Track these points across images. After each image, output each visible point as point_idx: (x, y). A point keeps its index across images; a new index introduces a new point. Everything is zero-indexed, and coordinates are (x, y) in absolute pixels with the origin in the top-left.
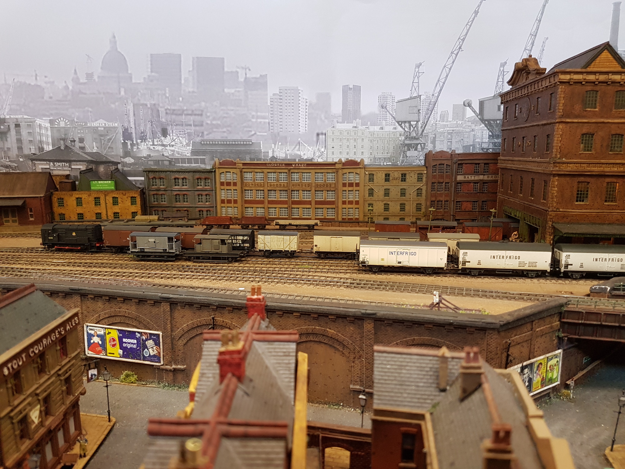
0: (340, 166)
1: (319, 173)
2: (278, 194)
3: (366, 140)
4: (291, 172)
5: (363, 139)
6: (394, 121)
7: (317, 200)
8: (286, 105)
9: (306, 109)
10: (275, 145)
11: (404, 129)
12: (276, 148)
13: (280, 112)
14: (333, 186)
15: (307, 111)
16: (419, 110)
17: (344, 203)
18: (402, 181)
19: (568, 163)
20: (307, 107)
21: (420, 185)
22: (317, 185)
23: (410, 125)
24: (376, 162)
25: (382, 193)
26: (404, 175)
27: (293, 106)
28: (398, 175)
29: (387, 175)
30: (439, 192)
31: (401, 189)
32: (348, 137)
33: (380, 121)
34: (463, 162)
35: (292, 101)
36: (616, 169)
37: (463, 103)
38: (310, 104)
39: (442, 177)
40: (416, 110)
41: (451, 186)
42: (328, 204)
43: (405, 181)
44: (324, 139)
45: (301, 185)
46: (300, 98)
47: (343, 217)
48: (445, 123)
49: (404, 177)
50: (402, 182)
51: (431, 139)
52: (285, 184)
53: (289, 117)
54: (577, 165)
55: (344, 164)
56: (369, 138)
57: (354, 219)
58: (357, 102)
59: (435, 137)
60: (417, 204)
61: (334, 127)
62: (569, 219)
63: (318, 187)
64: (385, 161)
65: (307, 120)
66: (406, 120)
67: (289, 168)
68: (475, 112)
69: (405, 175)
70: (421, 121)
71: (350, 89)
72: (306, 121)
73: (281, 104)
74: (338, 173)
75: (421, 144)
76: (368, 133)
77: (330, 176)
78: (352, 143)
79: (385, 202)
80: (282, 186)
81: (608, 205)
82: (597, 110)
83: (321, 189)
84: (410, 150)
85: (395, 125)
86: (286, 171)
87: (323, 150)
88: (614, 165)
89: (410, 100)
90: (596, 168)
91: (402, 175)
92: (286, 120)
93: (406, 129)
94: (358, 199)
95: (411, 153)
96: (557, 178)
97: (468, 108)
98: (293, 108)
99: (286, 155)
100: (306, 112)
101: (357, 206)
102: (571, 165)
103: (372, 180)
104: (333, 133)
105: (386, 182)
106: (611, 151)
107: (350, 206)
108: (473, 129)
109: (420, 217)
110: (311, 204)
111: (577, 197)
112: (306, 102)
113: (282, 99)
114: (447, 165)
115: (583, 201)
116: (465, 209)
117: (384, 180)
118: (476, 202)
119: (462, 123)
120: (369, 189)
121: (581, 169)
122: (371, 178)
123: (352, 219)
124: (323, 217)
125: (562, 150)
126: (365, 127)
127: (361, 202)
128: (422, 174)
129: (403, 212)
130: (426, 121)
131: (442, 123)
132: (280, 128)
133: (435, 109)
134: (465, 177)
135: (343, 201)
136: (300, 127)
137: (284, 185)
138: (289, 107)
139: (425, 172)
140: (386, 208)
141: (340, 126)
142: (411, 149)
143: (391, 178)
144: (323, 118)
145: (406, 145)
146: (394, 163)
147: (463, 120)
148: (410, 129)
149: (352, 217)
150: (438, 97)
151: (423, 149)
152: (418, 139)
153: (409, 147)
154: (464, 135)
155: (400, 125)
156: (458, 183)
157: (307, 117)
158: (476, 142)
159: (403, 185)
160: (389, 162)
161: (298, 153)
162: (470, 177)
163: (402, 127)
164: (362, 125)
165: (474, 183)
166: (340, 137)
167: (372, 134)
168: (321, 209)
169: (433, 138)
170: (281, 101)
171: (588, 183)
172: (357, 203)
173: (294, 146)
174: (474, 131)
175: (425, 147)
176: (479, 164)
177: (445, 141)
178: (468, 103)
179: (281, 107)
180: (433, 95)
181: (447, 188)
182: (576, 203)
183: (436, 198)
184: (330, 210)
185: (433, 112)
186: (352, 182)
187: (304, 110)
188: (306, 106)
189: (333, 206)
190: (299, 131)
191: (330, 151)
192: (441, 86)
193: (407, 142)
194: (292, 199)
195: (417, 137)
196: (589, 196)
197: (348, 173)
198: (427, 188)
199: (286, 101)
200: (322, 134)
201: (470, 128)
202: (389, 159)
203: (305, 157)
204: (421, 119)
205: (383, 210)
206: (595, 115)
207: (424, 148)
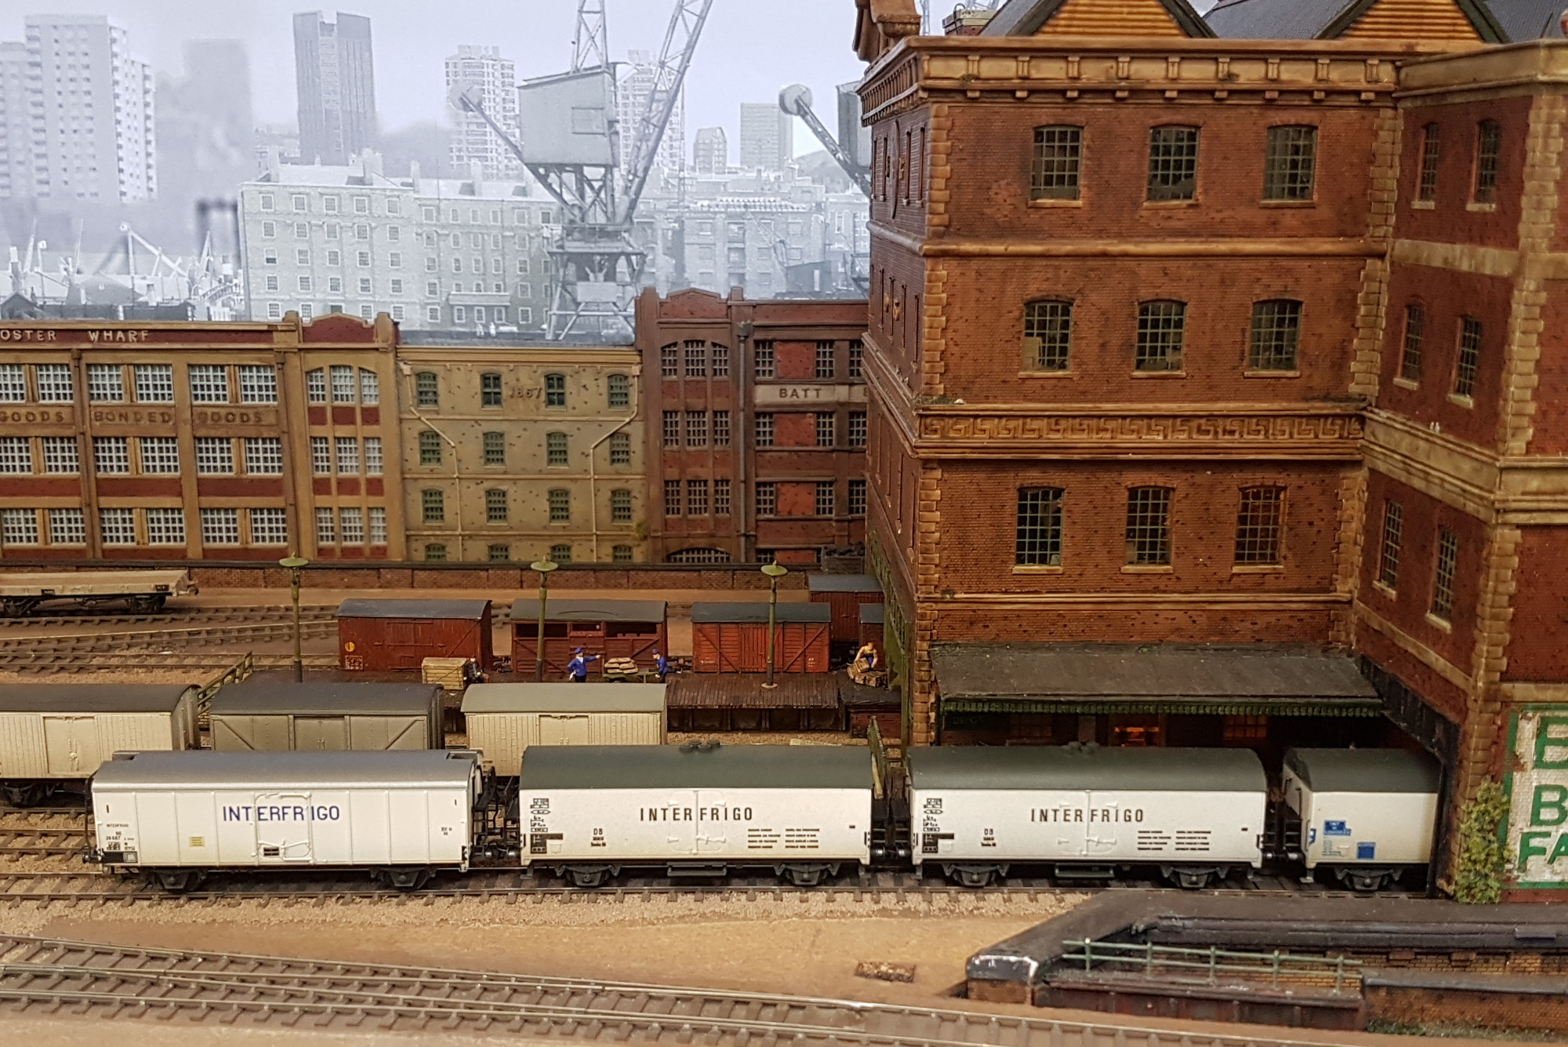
0: (293, 341)
1: (207, 366)
2: (36, 453)
3: (408, 236)
4: (83, 362)
5: (394, 231)
6: (517, 162)
7: (205, 474)
8: (59, 87)
9: (147, 105)
10: (22, 249)
11: (559, 196)
12: (28, 263)
13: (36, 117)
14: (271, 419)
15: (150, 111)
16: (612, 123)
17: (321, 487)
18: (550, 402)
19: (976, 417)
20: (149, 98)
21: (618, 420)
22: (200, 417)
23: (582, 180)
24: (454, 324)
25: (474, 449)
26: (555, 381)
27: (89, 93)
28: (531, 379)
29: (491, 381)
30: (691, 448)
31: (549, 435)
32: (333, 221)
33: (459, 158)
34: (771, 335)
35: (86, 74)
36: (1161, 438)
37: (777, 102)
38: (163, 87)
39: (699, 389)
40: (598, 124)
41: (736, 425)
42: (253, 494)
43: (561, 402)
44: (230, 227)
45: (131, 417)
46: (116, 63)
47: (324, 544)
48: (714, 177)
49: (555, 389)
50: (551, 408)
51: (664, 236)
52: (66, 414)
53: (76, 137)
54: (1012, 424)
55: (308, 333)
56: (421, 225)
57: (367, 552)
58: (361, 79)
59: (682, 229)
60: (614, 493)
61: (267, 178)
62: (993, 628)
63: (204, 421)
64: (490, 319)
65: (151, 149)
66: (566, 161)
67: (75, 346)
68: (822, 135)
69: (561, 379)
70: (623, 167)
71: (327, 28)
72: (148, 155)
73: (38, 85)
74: (287, 367)
75: (628, 255)
76: (415, 206)
77: (253, 378)
78: (351, 246)
79: (487, 485)
80: (53, 417)
81: (1139, 575)
82: (1079, 203)
83: (221, 433)
84: (587, 279)
85: (520, 177)
86: (65, 358)
87: (228, 269)
88: (1153, 422)
89: (572, 83)
90: (1084, 436)
91: (549, 378)
92: (63, 151)
93: (567, 196)
94: (377, 474)
95: (592, 291)
96: (938, 474)
97: (797, 120)
98: (87, 99)
99: (73, 289)
100: (147, 117)
101: (374, 501)
102: (987, 425)
103: (430, 396)
104: (267, 204)
105: (488, 408)
106: (1139, 365)
107: (347, 500)
108: (818, 205)
109: (628, 542)
110: (180, 494)
111: (1021, 546)
112: (146, 78)
113: (38, 65)
114: (714, 345)
115: (1043, 560)
116: (790, 513)
117: (479, 398)
118: (831, 484)
119: (777, 178)
120: (422, 434)
121: (1028, 439)
122: (427, 389)
123: (357, 551)
124: (237, 545)
125: (952, 366)
126: (398, 180)
127: (391, 485)
128: (626, 378)
129: (565, 523)
130: (640, 168)
131: (704, 177)
132: (41, 182)
133: (673, 119)
134: (783, 393)
135: (316, 481)
136: (123, 177)
137: (58, 414)
138: (73, 99)
139: (636, 370)
140: (497, 506)
141: (294, 176)
142: (591, 276)
143: (505, 392)
144: (221, 143)
145: (573, 257)
146: (528, 327)
147: (780, 168)
148: (582, 196)
149: (359, 543)
150: (682, 73)
151: (636, 274)
152: (614, 235)
153: (584, 265)
154: (788, 224)
155: (543, 179)
156: (758, 415)
157: (151, 137)
158: (834, 252)
159: (556, 419)
160: (509, 322)
161: (125, 281)
162: (801, 393)
163: (549, 187)
164: (388, 173)
165: (818, 414)
166: (300, 220)
167: (432, 209)
168: (226, 510)
169: (674, 232)
170: (37, 71)
171: (1058, 493)
172: (375, 487)
173: (103, 256)
174: (825, 210)
175: (647, 269)
176: (831, 342)
177: (719, 245)
178: (797, 102)
179: (39, 98)
180: (662, 64)
181: (720, 433)
182: (1019, 569)
183: (682, 471)
184: (266, 516)
185: (667, 132)
186: (351, 403)
187: (139, 110)
188: (146, 92)
189: (277, 502)
190: (123, 194)
191: (260, 274)
192: (691, 30)
193: (573, 246)
194: (101, 474)
195: (610, 228)
196: (1064, 540)
197: (326, 370)
198: (646, 432)
199: (58, 73)
200: (221, 205)
201: (807, 196)
202: (508, 312)
203: (154, 299)
204: (622, 158)
205: (485, 516)
206: (1072, 224)
207: (641, 272)
